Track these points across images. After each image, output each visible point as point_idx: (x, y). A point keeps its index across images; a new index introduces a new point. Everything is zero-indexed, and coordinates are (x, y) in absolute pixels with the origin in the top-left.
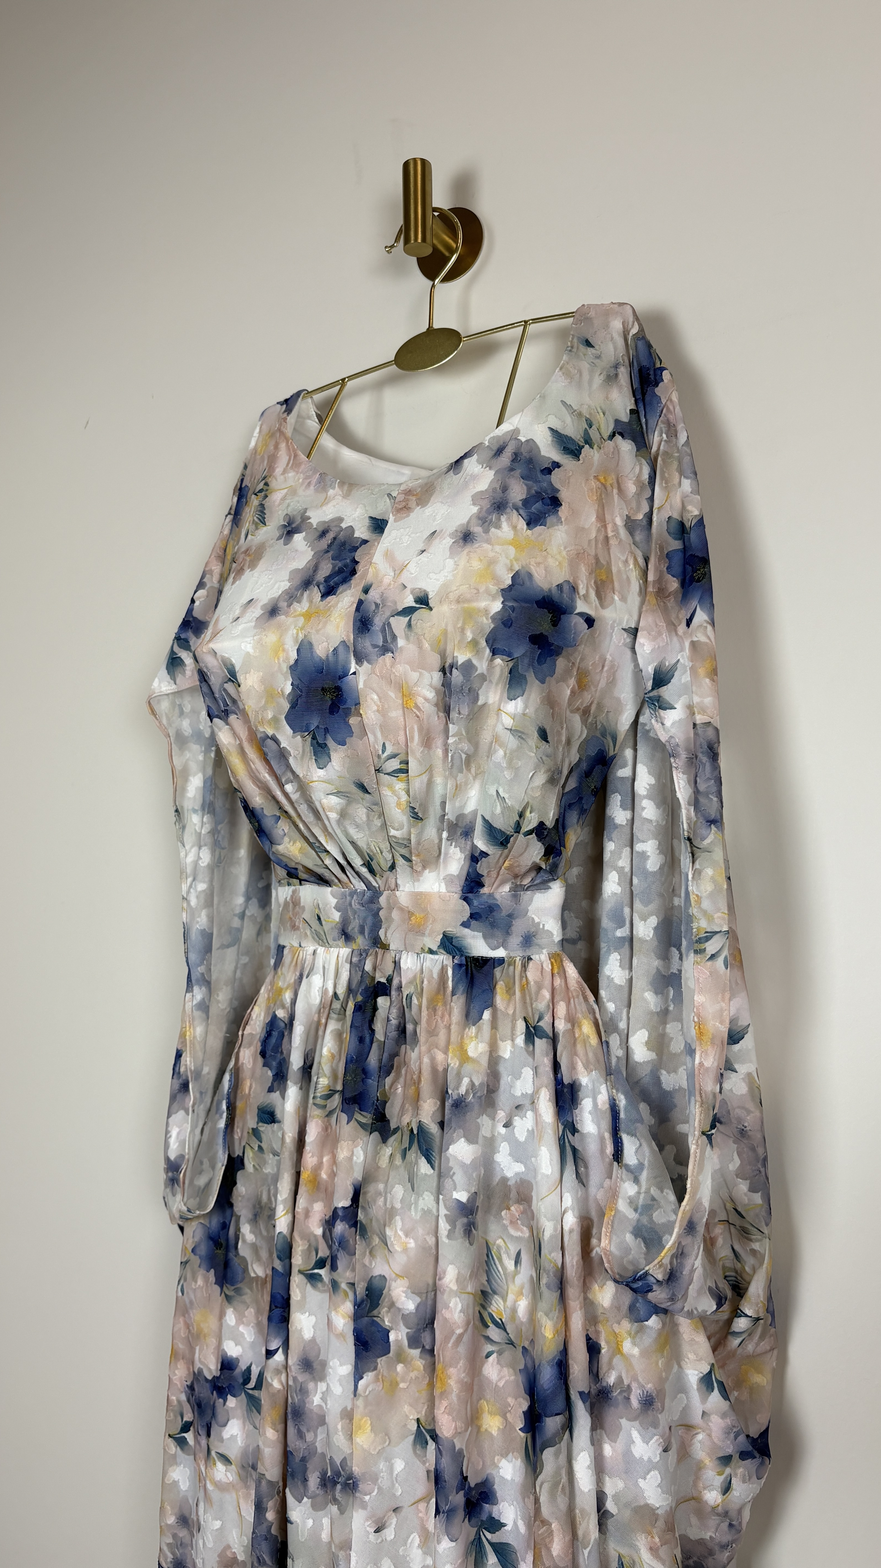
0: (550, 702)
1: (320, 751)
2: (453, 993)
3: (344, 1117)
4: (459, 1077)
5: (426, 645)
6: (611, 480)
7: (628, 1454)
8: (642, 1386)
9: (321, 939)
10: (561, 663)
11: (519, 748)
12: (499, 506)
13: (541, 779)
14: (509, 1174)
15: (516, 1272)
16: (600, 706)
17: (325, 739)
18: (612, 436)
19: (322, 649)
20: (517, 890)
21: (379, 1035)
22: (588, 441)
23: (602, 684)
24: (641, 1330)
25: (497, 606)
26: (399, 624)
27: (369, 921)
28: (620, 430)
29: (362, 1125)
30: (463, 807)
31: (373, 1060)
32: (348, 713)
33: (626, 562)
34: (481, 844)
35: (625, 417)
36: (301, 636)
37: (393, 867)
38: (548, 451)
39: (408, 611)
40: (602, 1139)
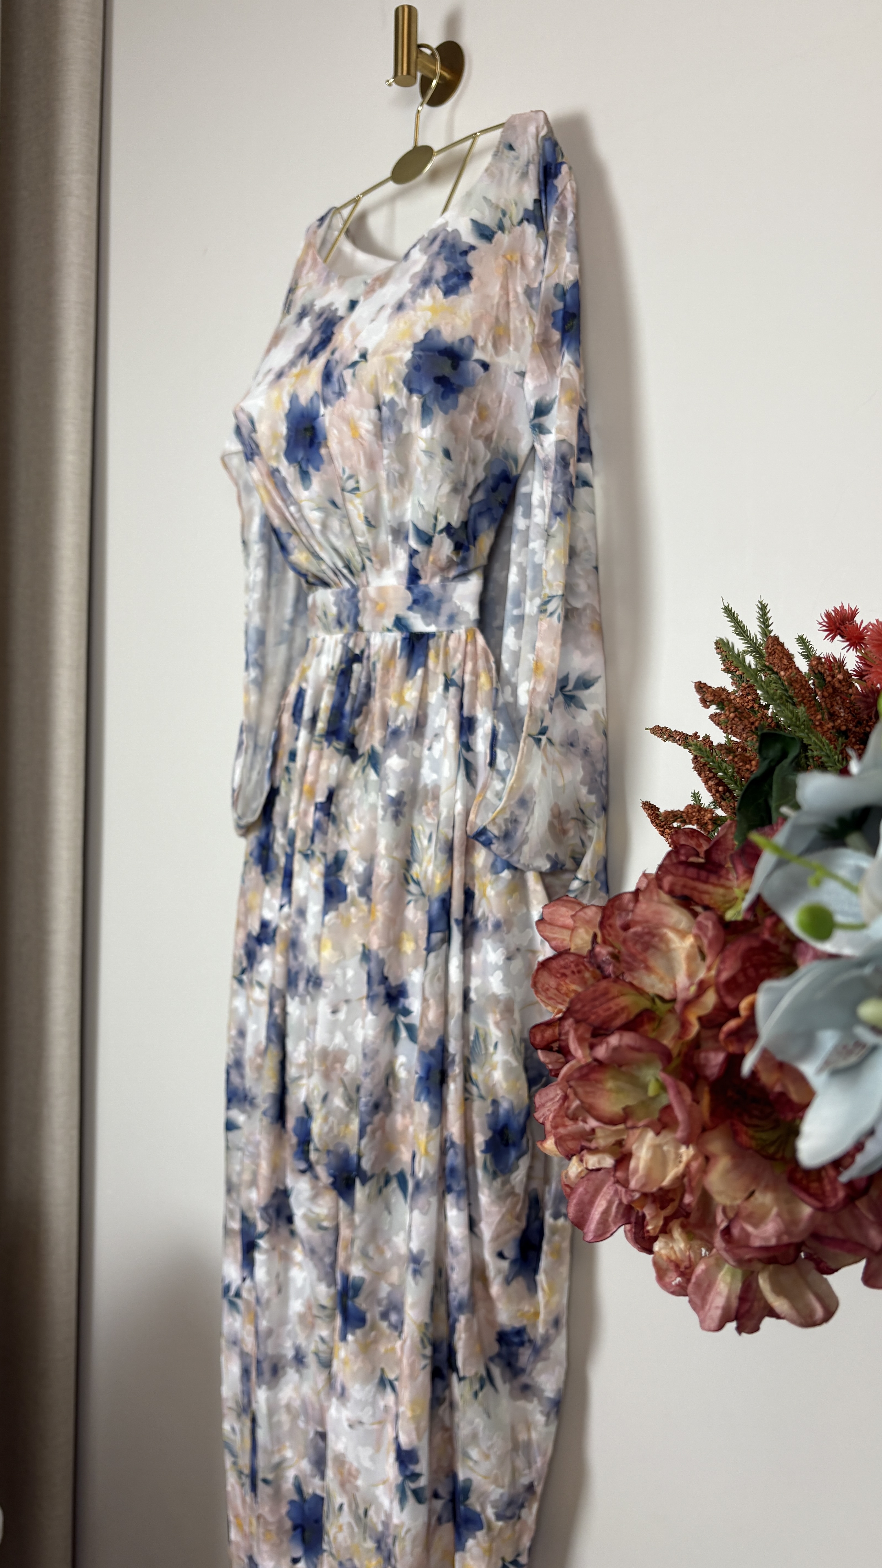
0: (453, 429)
1: (304, 476)
2: (400, 657)
3: (325, 744)
4: (397, 714)
5: (364, 389)
6: (517, 256)
7: (485, 961)
8: (494, 916)
9: (327, 629)
10: (462, 399)
11: (431, 465)
12: (426, 282)
13: (446, 488)
14: (428, 781)
15: (429, 847)
16: (500, 435)
17: (307, 467)
18: (520, 223)
19: (303, 400)
20: (445, 580)
21: (353, 690)
22: (501, 227)
23: (501, 416)
24: (496, 880)
25: (408, 355)
26: (348, 374)
27: (353, 611)
28: (528, 217)
29: (338, 750)
30: (403, 515)
31: (348, 707)
32: (319, 446)
33: (523, 321)
34: (413, 543)
35: (530, 206)
36: (292, 391)
37: (364, 568)
38: (468, 237)
39: (354, 364)
40: (486, 753)
